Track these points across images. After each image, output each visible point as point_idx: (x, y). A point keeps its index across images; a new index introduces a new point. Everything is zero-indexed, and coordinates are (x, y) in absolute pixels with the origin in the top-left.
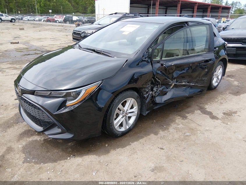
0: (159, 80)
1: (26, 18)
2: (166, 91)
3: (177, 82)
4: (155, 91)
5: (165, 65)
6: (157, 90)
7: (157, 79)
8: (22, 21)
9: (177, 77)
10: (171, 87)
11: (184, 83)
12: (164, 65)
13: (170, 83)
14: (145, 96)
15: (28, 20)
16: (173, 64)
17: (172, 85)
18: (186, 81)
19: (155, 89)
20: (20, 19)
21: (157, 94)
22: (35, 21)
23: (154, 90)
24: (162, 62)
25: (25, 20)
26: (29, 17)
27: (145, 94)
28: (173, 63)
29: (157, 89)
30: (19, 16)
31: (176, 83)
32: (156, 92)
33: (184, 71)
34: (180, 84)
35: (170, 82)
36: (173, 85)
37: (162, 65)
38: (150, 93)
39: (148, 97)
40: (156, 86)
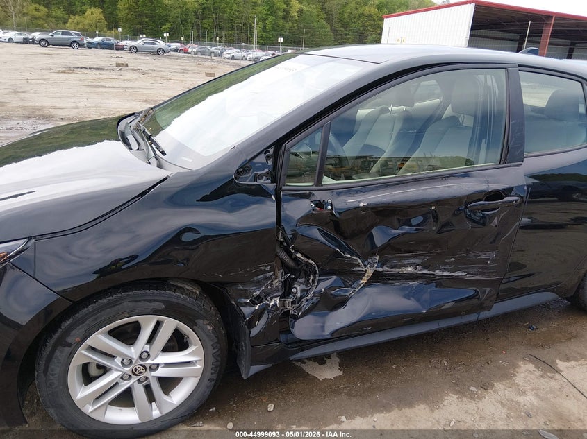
0: (309, 259)
1: (229, 52)
2: (343, 294)
3: (382, 264)
4: (299, 294)
5: (331, 205)
6: (307, 291)
7: (299, 255)
8: (219, 59)
9: (384, 247)
10: (364, 281)
11: (410, 269)
12: (330, 207)
13: (356, 269)
14: (247, 311)
15: (233, 58)
16: (361, 205)
17: (364, 275)
18: (417, 261)
19: (298, 289)
20: (216, 55)
21: (305, 305)
22: (246, 60)
23: (294, 290)
24: (318, 196)
25: (227, 56)
26: (236, 50)
27: (246, 304)
28: (362, 201)
29: (304, 287)
30: (219, 47)
31: (380, 269)
32: (302, 297)
33: (406, 229)
34: (397, 270)
35: (358, 265)
36: (370, 273)
37: (321, 205)
38: (272, 303)
39: (258, 315)
40: (303, 280)
